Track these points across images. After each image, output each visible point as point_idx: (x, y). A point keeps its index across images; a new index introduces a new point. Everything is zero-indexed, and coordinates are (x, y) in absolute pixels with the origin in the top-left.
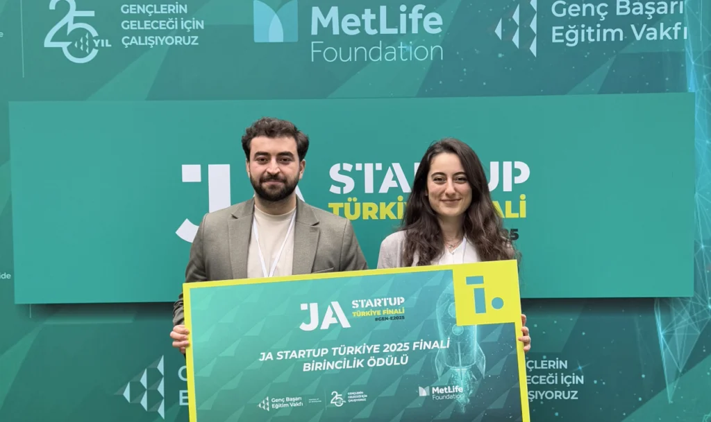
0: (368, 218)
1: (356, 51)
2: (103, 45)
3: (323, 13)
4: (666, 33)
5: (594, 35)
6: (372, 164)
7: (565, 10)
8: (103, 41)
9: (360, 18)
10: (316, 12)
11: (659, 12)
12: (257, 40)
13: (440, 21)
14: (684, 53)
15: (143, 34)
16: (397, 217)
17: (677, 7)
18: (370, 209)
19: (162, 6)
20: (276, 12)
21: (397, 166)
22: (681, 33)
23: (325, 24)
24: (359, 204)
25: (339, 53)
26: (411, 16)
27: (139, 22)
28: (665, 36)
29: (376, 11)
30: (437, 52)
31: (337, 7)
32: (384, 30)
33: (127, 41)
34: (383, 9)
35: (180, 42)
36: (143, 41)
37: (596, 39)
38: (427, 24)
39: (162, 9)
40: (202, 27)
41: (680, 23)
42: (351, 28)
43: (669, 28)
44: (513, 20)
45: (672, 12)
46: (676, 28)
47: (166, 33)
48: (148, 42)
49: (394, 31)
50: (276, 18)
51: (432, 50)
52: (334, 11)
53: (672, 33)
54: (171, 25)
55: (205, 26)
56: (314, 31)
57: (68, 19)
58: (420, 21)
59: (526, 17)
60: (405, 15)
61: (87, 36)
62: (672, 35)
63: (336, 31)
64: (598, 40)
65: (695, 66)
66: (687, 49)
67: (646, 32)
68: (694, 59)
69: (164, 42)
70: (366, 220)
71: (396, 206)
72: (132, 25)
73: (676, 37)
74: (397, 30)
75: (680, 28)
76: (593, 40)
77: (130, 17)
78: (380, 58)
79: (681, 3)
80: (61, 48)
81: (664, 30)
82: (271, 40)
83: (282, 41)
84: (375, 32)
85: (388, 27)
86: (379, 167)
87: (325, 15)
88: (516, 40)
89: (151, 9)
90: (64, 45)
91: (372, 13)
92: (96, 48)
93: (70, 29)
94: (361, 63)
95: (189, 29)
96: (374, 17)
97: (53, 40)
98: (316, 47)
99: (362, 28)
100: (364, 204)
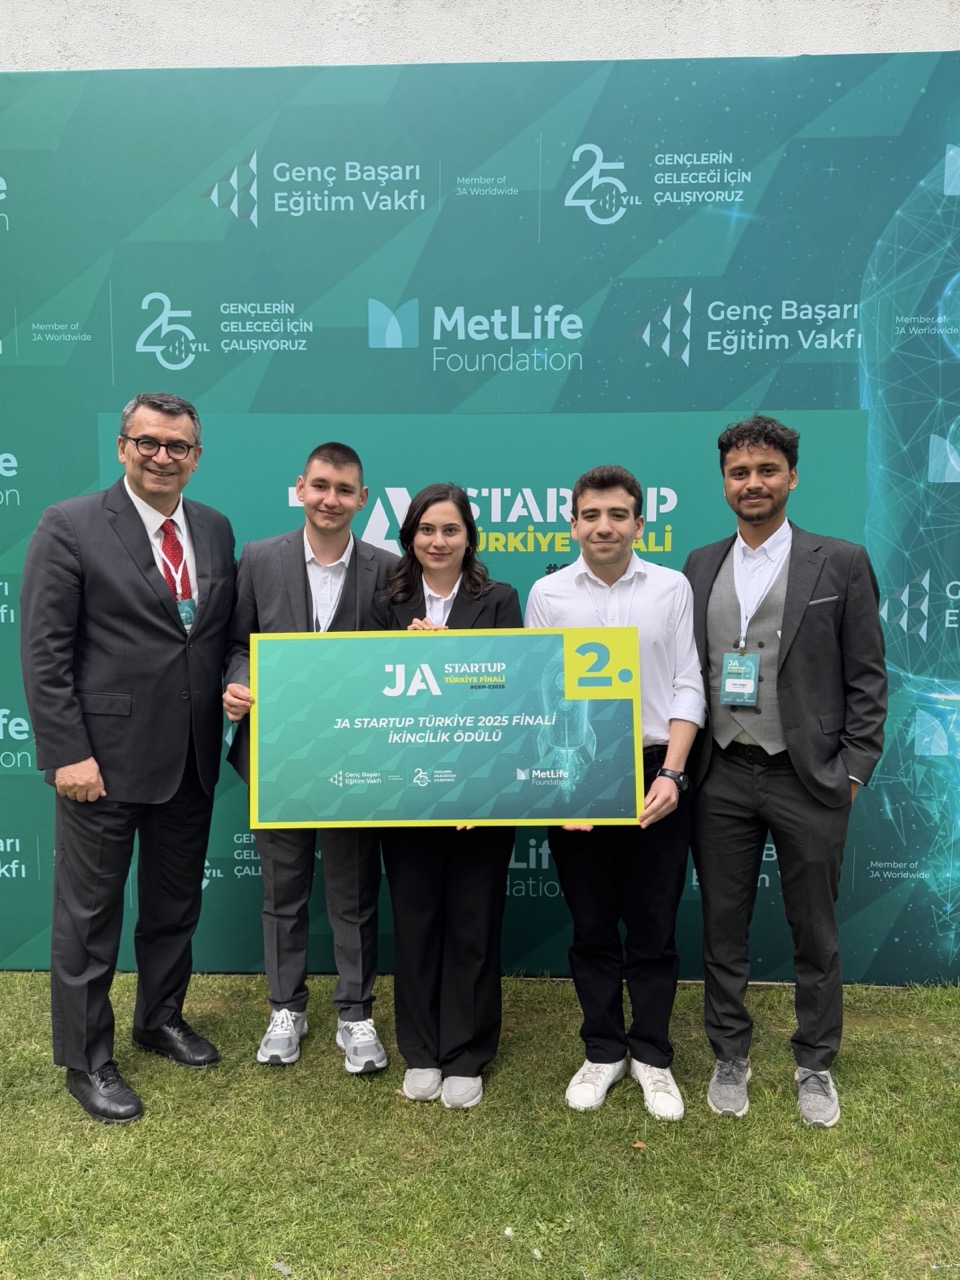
0: (494, 550)
1: (484, 359)
2: (200, 350)
3: (447, 314)
4: (837, 341)
5: (755, 342)
6: (499, 490)
7: (723, 312)
8: (200, 345)
9: (489, 319)
10: (439, 313)
11: (830, 316)
12: (373, 344)
13: (579, 325)
14: (857, 365)
15: (245, 337)
16: (526, 548)
17: (851, 311)
18: (497, 540)
19: (266, 305)
20: (394, 312)
21: (527, 492)
22: (854, 340)
23: (449, 327)
24: (485, 534)
25: (463, 361)
26: (546, 318)
27: (240, 324)
28: (836, 345)
29: (507, 313)
30: (576, 360)
31: (462, 308)
32: (516, 335)
33: (226, 345)
34: (515, 310)
35: (286, 346)
36: (245, 345)
37: (757, 347)
38: (565, 327)
39: (266, 308)
40: (311, 329)
41: (854, 330)
42: (477, 332)
43: (842, 336)
44: (663, 323)
45: (845, 317)
46: (849, 336)
47: (270, 336)
48: (251, 346)
49: (527, 336)
50: (394, 319)
51: (570, 358)
52: (459, 313)
53: (844, 341)
54: (275, 327)
55: (314, 328)
56: (437, 336)
57: (163, 319)
58: (558, 324)
59: (679, 321)
60: (540, 317)
61: (183, 340)
62: (845, 344)
63: (461, 336)
64: (760, 347)
65: (870, 379)
66: (861, 361)
67: (814, 339)
68: (868, 372)
69: (268, 346)
70: (492, 552)
71: (526, 537)
72: (233, 327)
73: (849, 346)
74: (530, 334)
75: (853, 336)
76: (754, 348)
77: (231, 318)
78: (511, 367)
79: (856, 306)
80: (154, 353)
81: (835, 338)
82: (388, 345)
83: (400, 346)
84: (505, 337)
85: (521, 331)
86: (508, 492)
87: (449, 316)
88: (666, 346)
89: (253, 308)
90: (158, 350)
91: (502, 314)
92: (193, 353)
93: (166, 329)
94: (489, 373)
95: (296, 331)
96: (504, 319)
97: (146, 344)
98: (439, 353)
99: (491, 332)
100: (490, 534)
